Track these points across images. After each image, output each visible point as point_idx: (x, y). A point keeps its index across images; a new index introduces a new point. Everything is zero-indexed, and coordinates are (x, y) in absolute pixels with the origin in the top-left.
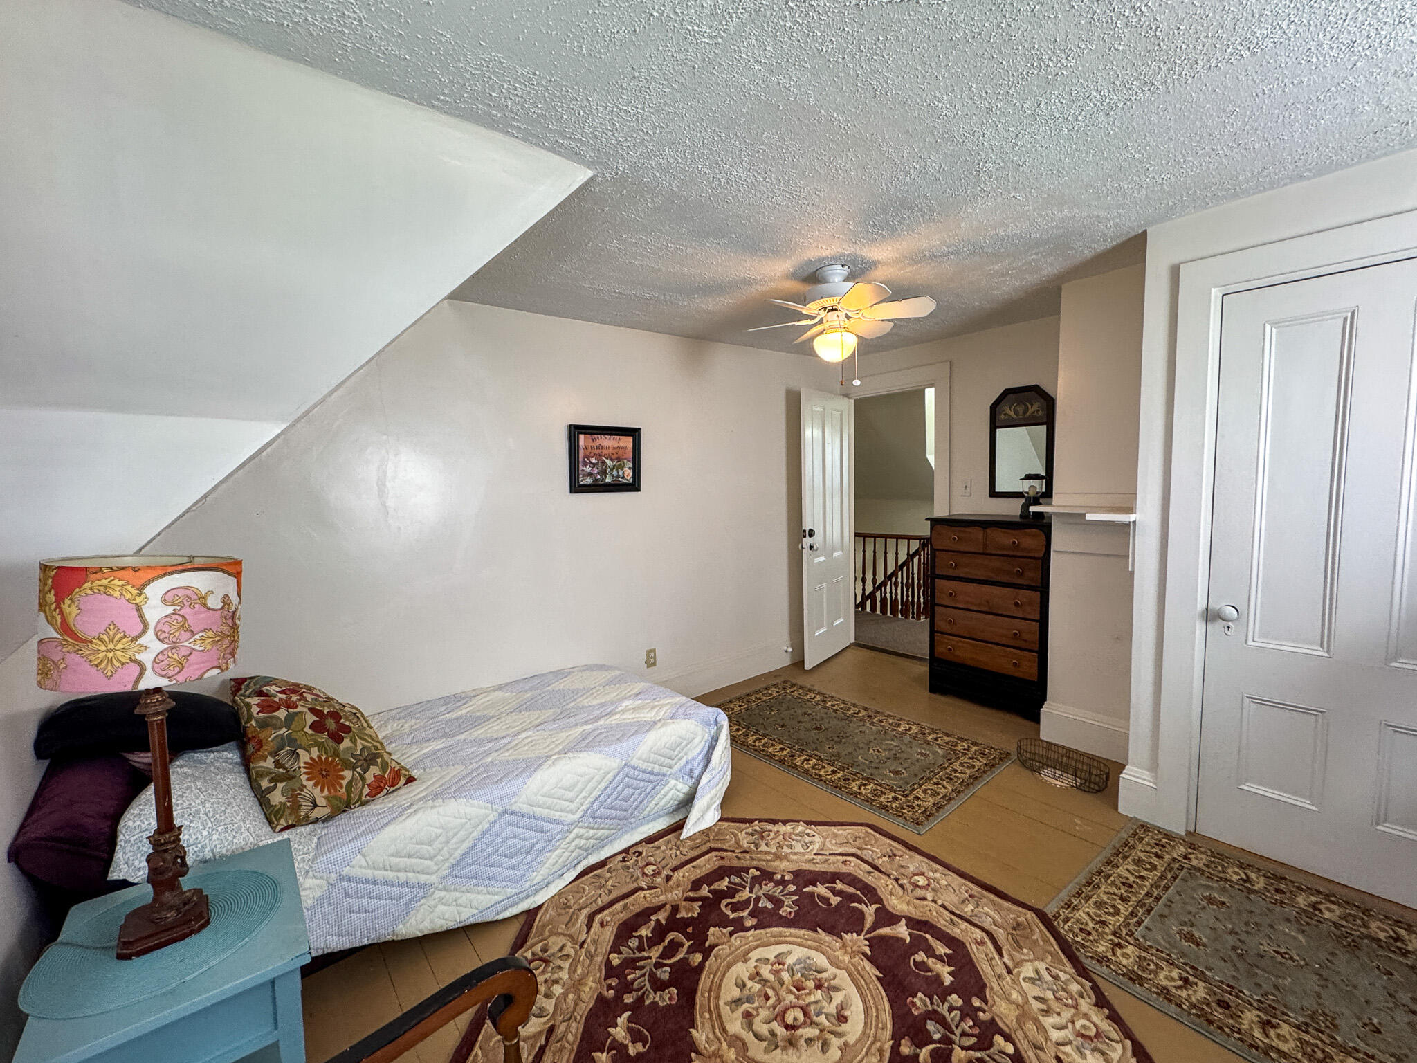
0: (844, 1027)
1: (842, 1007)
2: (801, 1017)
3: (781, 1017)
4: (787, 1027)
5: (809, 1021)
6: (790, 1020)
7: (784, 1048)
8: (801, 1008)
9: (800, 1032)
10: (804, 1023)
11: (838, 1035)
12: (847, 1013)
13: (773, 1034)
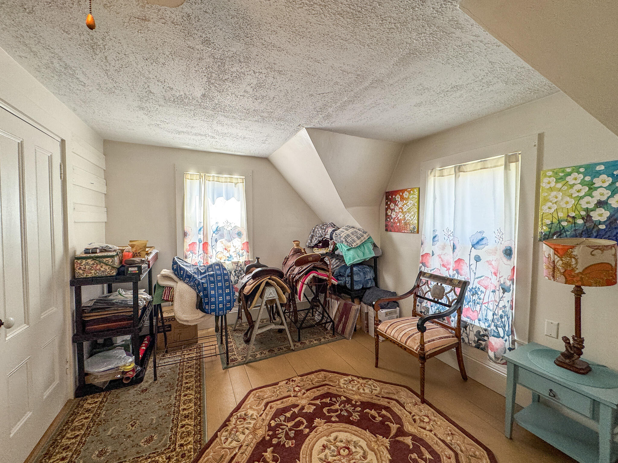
0: (325, 443)
1: (323, 451)
2: (342, 451)
3: (350, 453)
4: (348, 448)
5: (339, 449)
6: (347, 450)
7: (351, 441)
8: (340, 455)
9: (344, 445)
10: (341, 448)
11: (329, 441)
12: (322, 448)
13: (355, 447)
